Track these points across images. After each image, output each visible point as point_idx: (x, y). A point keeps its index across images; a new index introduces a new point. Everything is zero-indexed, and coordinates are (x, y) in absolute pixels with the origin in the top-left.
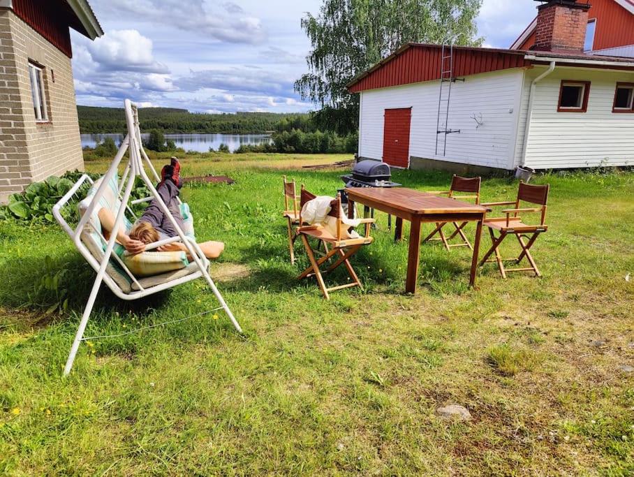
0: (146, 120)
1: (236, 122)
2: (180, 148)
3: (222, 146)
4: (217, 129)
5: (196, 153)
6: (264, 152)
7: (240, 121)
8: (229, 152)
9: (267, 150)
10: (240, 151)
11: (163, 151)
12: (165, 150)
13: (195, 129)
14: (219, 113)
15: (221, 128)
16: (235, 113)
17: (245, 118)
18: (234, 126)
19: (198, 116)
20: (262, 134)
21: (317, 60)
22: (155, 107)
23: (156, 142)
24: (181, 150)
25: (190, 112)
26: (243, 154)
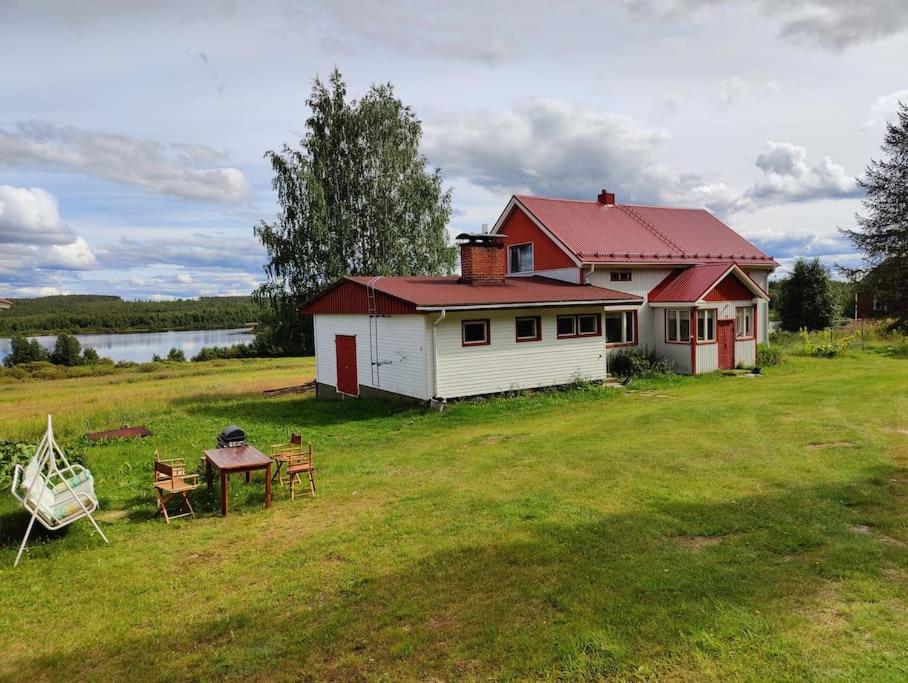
0: (50, 316)
1: (200, 313)
2: (105, 359)
3: (173, 351)
4: (169, 323)
5: (132, 365)
6: (238, 357)
7: (204, 312)
8: (184, 359)
9: (242, 353)
10: (203, 357)
11: (76, 364)
12: (80, 362)
13: (132, 325)
14: (171, 299)
15: (174, 322)
16: (196, 299)
17: (213, 306)
18: (195, 318)
19: (138, 306)
20: (239, 327)
21: (277, 269)
22: (65, 294)
23: (66, 351)
24: (106, 361)
25: (125, 298)
26: (207, 363)
